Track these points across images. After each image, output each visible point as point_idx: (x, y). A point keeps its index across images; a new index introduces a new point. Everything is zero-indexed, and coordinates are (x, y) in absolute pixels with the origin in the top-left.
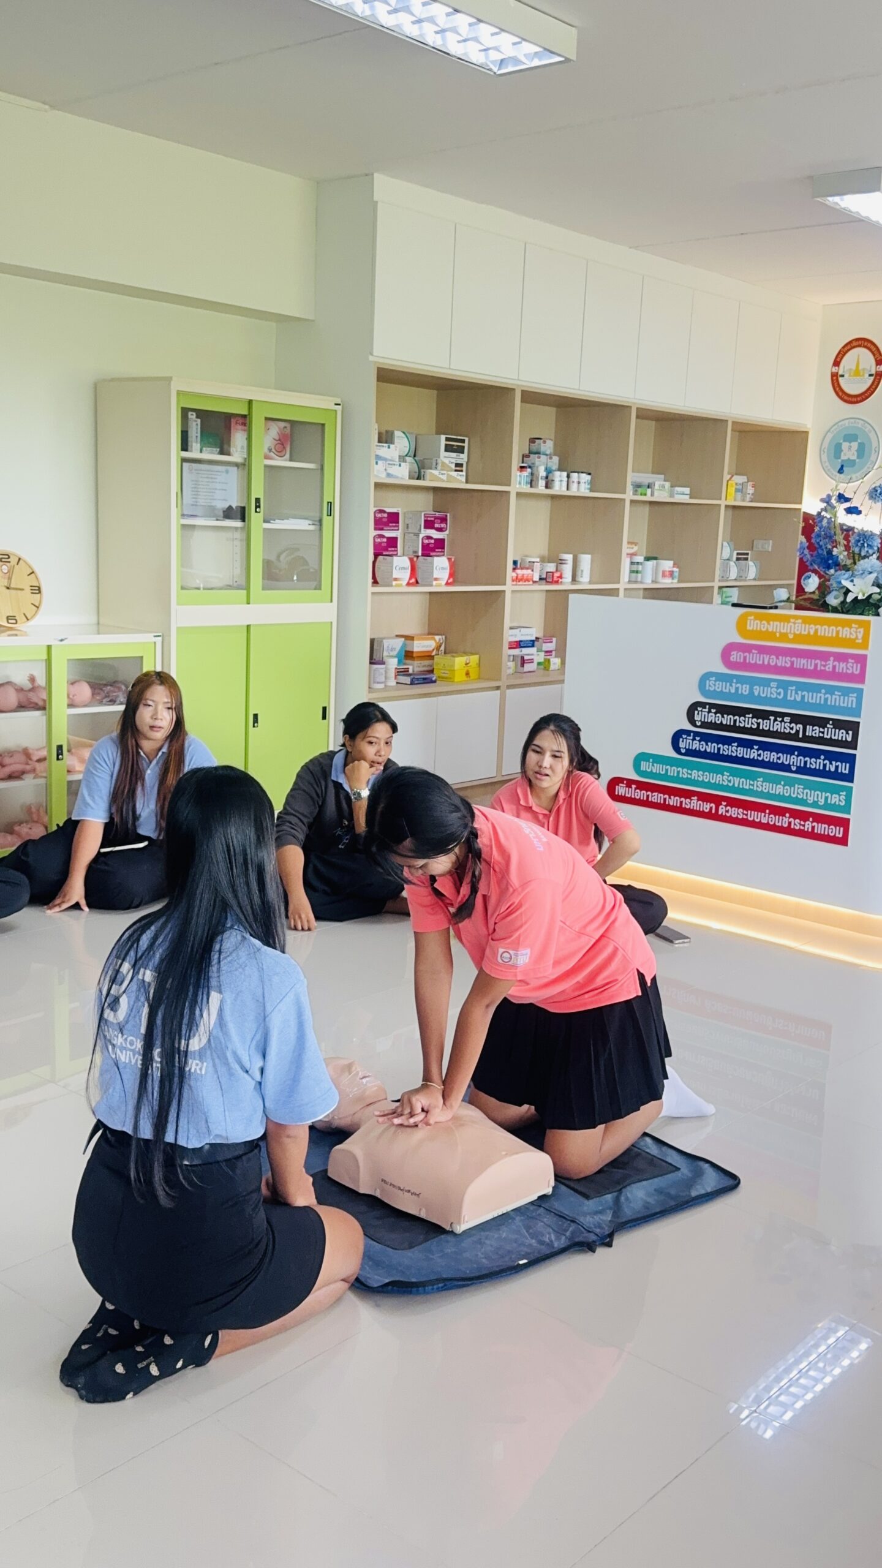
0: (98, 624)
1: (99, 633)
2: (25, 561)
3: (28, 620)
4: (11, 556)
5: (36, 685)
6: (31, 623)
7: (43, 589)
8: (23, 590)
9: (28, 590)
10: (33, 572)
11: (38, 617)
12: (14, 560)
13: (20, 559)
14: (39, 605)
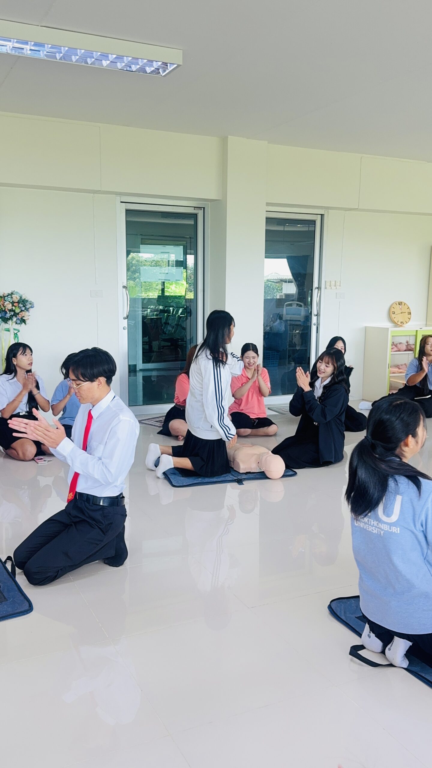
0: (426, 324)
1: (426, 326)
2: (407, 305)
3: (407, 323)
4: (403, 303)
5: (408, 343)
6: (407, 324)
7: (411, 313)
8: (405, 312)
9: (407, 313)
10: (409, 308)
11: (410, 322)
12: (403, 304)
13: (405, 304)
14: (410, 318)
